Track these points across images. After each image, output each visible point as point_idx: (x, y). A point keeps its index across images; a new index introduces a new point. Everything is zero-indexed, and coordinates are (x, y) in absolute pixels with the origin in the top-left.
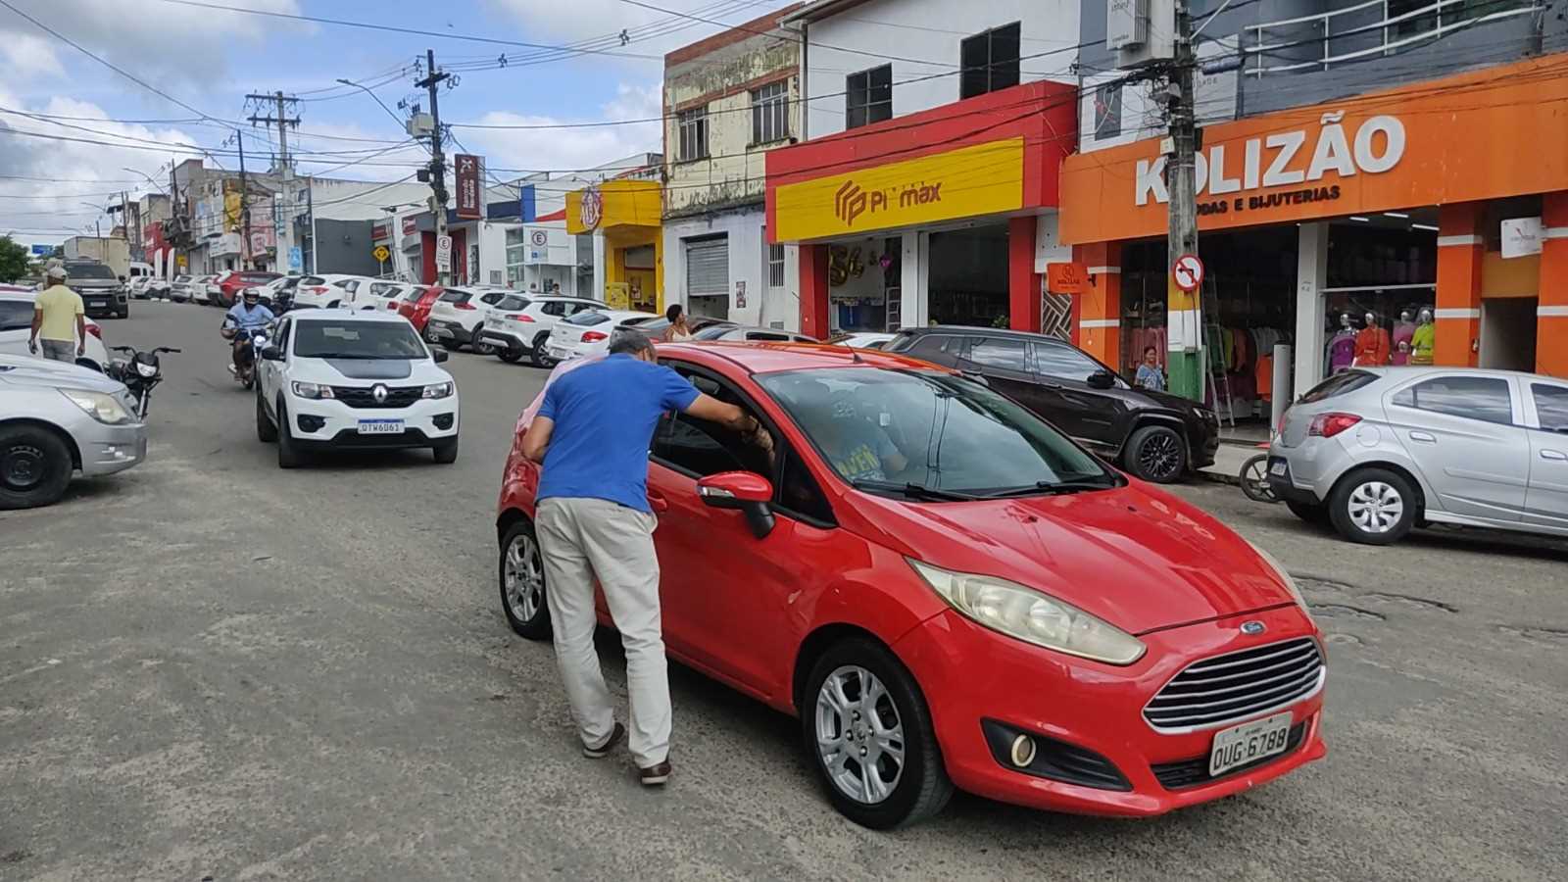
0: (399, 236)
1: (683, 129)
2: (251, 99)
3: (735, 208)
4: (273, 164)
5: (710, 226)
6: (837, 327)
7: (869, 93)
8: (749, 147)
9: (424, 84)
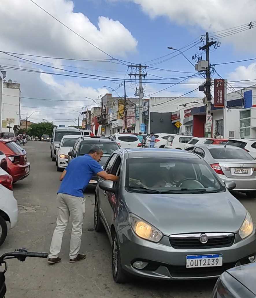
0: (182, 118)
2: (130, 68)
4: (136, 92)
9: (203, 48)
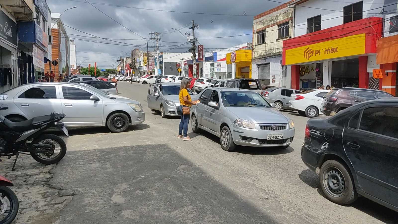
0: (183, 66)
1: (258, 36)
3: (273, 56)
5: (265, 61)
7: (314, 23)
8: (277, 40)
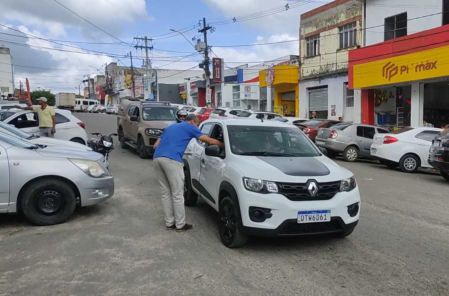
0: (189, 89)
1: (308, 44)
2: (135, 39)
3: (332, 75)
4: (143, 64)
5: (320, 83)
6: (377, 124)
7: (395, 24)
8: (338, 50)
9: (202, 31)
